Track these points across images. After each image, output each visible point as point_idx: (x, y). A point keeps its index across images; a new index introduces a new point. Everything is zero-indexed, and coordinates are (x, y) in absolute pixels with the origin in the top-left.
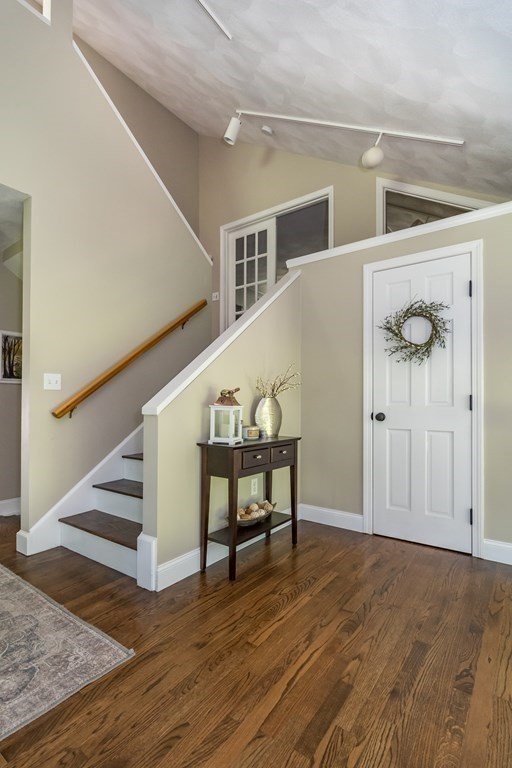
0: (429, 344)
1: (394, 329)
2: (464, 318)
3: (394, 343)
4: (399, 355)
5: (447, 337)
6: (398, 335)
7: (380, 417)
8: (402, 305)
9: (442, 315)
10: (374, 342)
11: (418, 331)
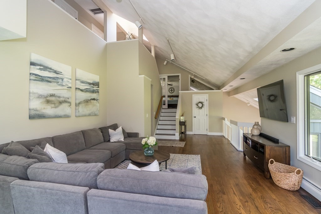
0: (202, 107)
1: (197, 105)
2: (206, 104)
3: (197, 107)
4: (198, 108)
5: (204, 106)
6: (198, 105)
7: (195, 117)
8: (198, 102)
9: (204, 103)
10: (194, 107)
11: (200, 105)
